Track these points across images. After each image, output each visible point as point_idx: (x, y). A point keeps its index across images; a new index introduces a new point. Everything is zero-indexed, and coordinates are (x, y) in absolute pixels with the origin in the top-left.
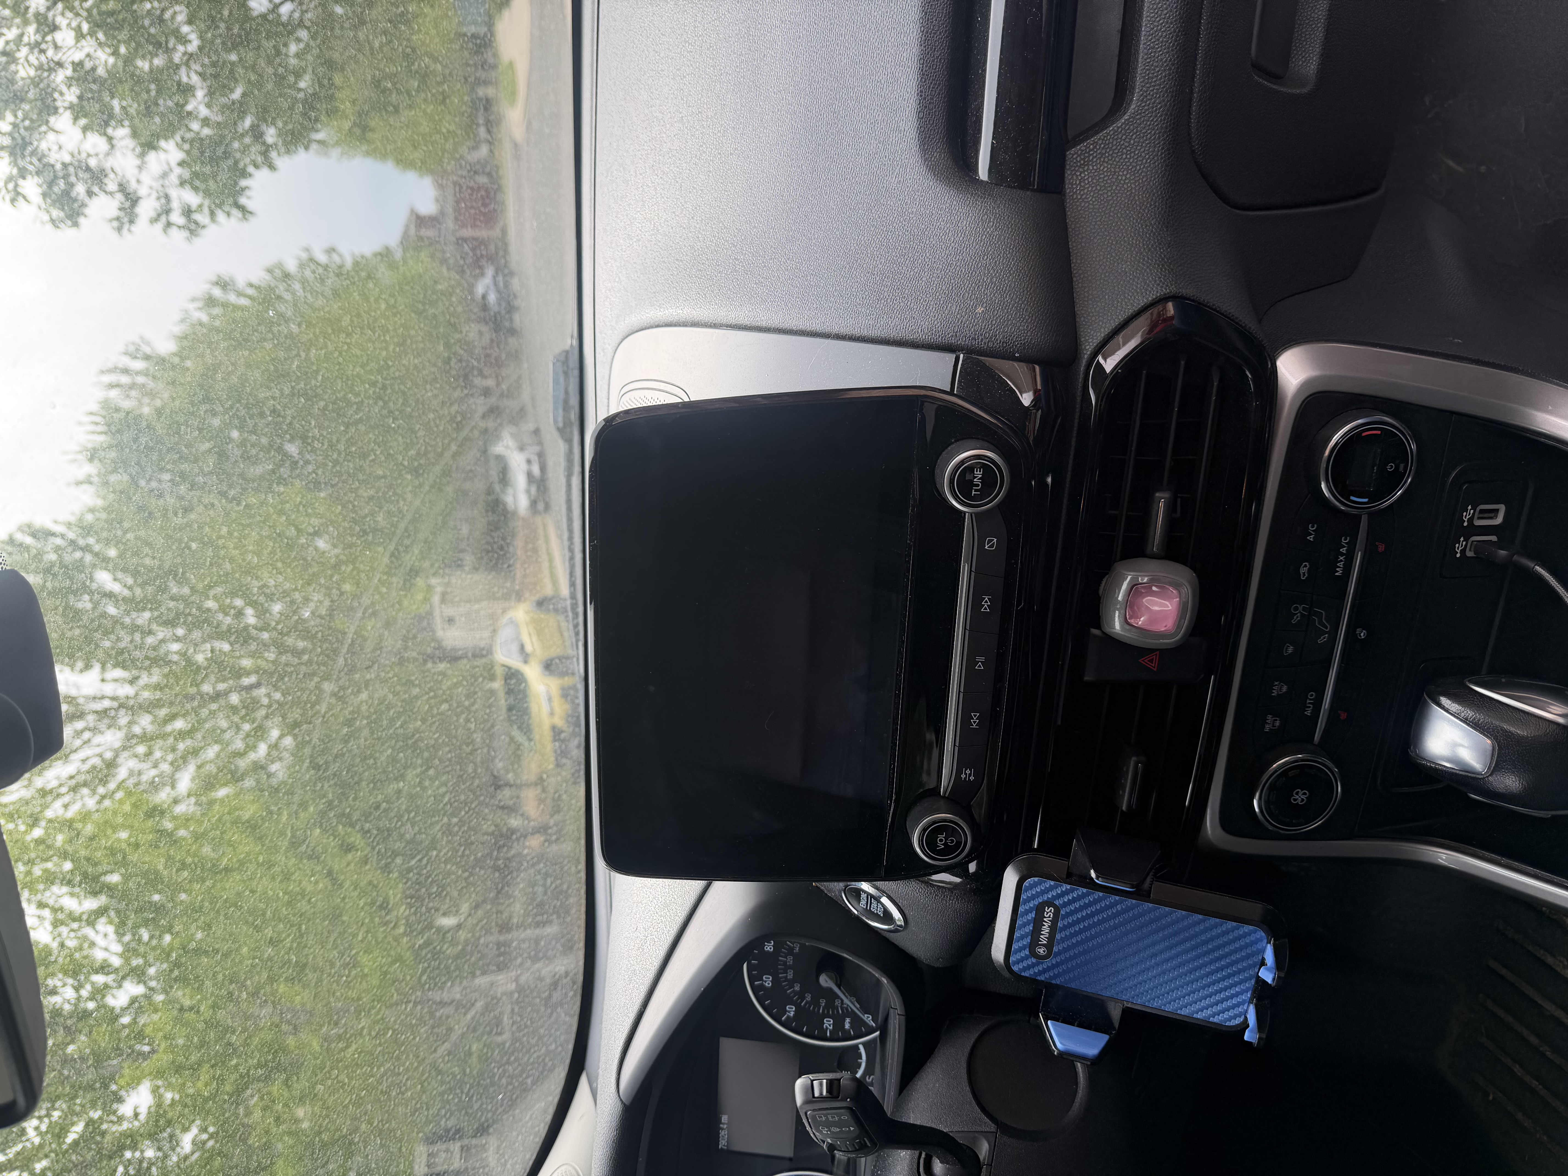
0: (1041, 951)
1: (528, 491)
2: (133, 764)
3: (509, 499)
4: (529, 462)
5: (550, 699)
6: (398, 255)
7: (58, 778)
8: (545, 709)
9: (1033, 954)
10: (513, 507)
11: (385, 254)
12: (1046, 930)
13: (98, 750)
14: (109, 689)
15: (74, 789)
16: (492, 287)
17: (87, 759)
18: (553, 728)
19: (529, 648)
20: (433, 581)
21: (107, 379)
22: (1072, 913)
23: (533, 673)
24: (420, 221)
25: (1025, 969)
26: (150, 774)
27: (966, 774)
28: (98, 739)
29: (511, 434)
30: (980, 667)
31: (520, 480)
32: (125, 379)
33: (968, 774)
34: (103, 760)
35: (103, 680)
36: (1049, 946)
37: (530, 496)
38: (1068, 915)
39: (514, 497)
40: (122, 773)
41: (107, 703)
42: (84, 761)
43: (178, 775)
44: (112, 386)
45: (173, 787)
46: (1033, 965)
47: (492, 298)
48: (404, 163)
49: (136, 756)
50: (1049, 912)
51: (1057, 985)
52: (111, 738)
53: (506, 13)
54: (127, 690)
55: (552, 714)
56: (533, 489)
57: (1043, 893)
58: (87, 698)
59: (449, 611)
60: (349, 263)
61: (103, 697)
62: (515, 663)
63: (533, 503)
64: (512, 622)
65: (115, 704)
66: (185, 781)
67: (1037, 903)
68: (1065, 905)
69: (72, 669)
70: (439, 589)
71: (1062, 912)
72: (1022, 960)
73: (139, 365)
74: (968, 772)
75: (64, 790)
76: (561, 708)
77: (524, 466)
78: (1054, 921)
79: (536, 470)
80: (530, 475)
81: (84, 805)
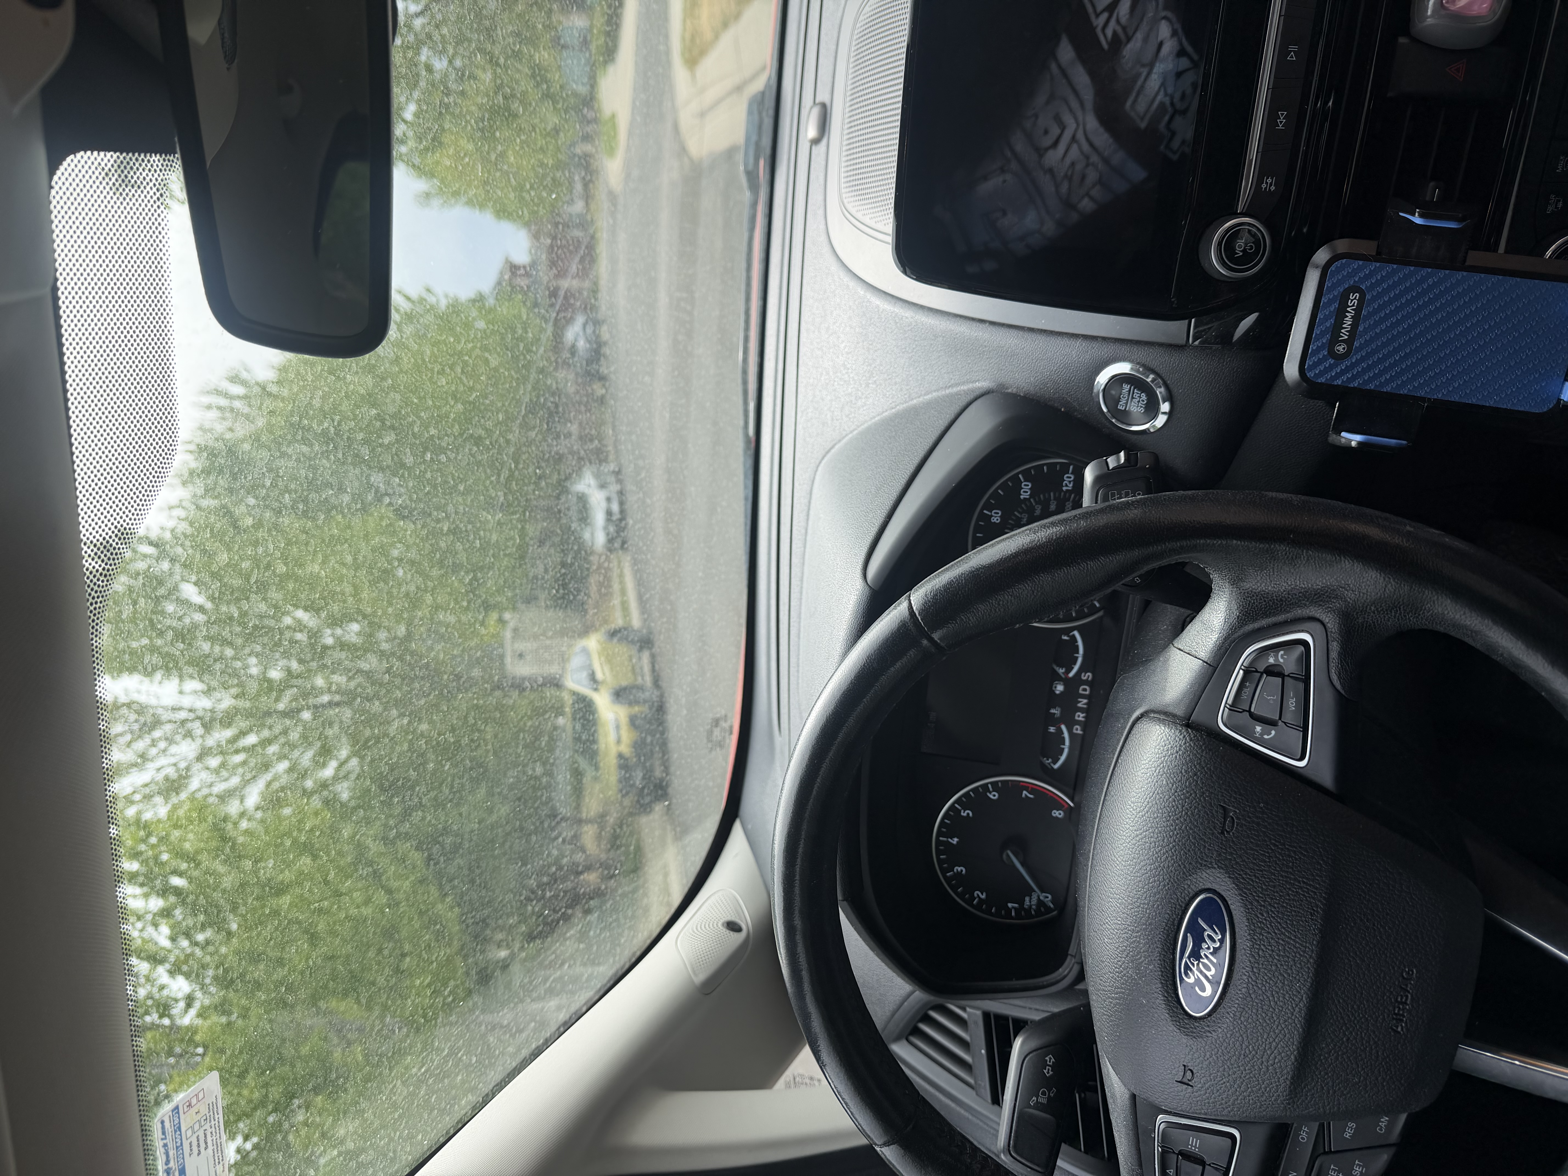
0: (1341, 348)
1: (605, 528)
2: (204, 775)
3: (587, 536)
4: (609, 500)
5: (618, 727)
6: (491, 302)
7: (132, 785)
8: (612, 737)
9: (1332, 354)
10: (590, 544)
11: (479, 300)
12: (1348, 321)
13: (173, 760)
14: (187, 701)
15: (148, 798)
16: (581, 333)
17: (162, 767)
18: (620, 756)
19: (599, 676)
20: (507, 616)
21: (206, 400)
22: (1379, 295)
23: (603, 702)
24: (513, 268)
25: (1321, 374)
26: (220, 788)
27: (1267, 183)
28: (174, 749)
29: (593, 473)
30: (1292, 57)
31: (599, 518)
32: (223, 402)
33: (1269, 184)
34: (178, 770)
35: (181, 692)
36: (1349, 342)
37: (608, 534)
38: (1374, 299)
39: (592, 534)
40: (194, 784)
41: (183, 715)
42: (159, 770)
43: (248, 789)
44: (209, 407)
45: (242, 802)
46: (1331, 367)
47: (581, 344)
48: (502, 212)
49: (208, 769)
50: (1354, 300)
51: (1354, 388)
52: (186, 749)
53: (611, 69)
54: (204, 703)
55: (619, 742)
56: (612, 529)
57: (1349, 276)
58: (165, 708)
59: (521, 646)
60: (443, 303)
61: (180, 709)
62: (585, 690)
63: (610, 540)
64: (585, 651)
65: (192, 716)
66: (253, 797)
67: (1341, 290)
68: (1372, 287)
69: (151, 681)
70: (512, 624)
71: (1368, 297)
72: (1320, 362)
73: (238, 390)
74: (1269, 181)
75: (137, 797)
76: (627, 736)
77: (604, 504)
78: (1358, 310)
79: (615, 507)
80: (609, 513)
81: (156, 813)
